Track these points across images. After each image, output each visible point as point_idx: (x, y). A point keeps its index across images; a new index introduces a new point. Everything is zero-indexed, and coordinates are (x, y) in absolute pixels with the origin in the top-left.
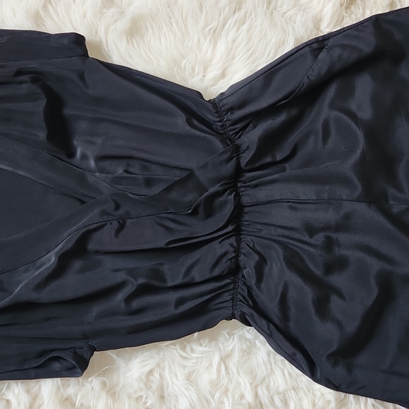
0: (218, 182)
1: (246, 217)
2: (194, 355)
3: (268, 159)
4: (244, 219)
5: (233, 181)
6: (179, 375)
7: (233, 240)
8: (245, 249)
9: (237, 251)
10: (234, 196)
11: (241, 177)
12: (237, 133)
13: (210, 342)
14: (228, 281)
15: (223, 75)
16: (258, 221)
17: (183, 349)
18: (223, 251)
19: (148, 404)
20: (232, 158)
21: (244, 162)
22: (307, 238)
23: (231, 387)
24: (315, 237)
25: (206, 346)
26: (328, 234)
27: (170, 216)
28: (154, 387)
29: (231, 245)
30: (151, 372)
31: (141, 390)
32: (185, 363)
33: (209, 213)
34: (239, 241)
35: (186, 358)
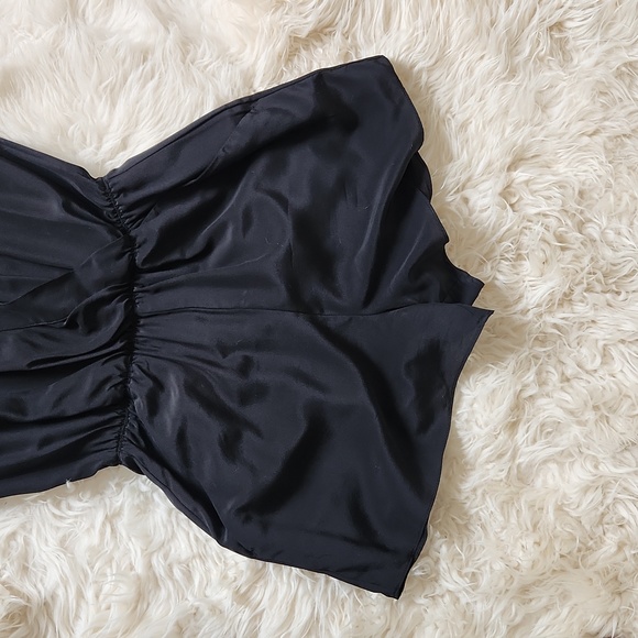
0: (105, 286)
1: (142, 332)
2: (70, 513)
3: (176, 256)
4: (138, 334)
5: (127, 284)
6: (50, 539)
7: (120, 362)
8: (137, 372)
9: (126, 375)
10: (126, 304)
11: (139, 278)
12: (134, 221)
13: (93, 496)
14: (114, 414)
15: (124, 145)
17: (57, 505)
18: (105, 375)
20: (123, 254)
21: (139, 258)
22: (218, 358)
23: (117, 555)
24: (230, 356)
25: (86, 502)
26: (248, 353)
27: (44, 330)
28: (14, 554)
29: (118, 368)
30: (13, 535)
32: (59, 524)
33: (92, 327)
34: (128, 363)
35: (61, 517)
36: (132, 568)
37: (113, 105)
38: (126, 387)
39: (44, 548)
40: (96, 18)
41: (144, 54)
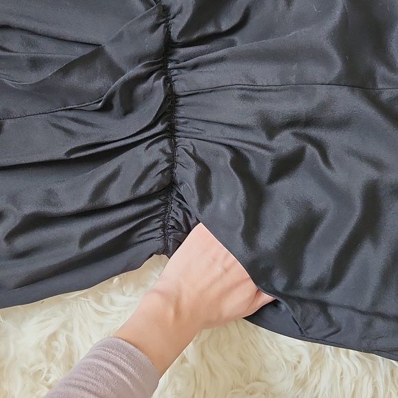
0: (140, 62)
1: (182, 112)
2: (114, 309)
3: (211, 29)
4: (178, 115)
5: (161, 61)
7: (165, 143)
8: (183, 158)
9: (172, 160)
10: (164, 81)
11: (171, 54)
13: (136, 289)
14: (156, 202)
16: (199, 117)
17: (99, 301)
18: (151, 160)
19: (51, 381)
20: (158, 25)
21: (175, 32)
22: (263, 139)
24: (278, 137)
25: (130, 296)
28: (59, 356)
29: (163, 151)
30: (53, 336)
31: (40, 362)
32: (102, 320)
33: (129, 108)
34: (174, 146)
35: (103, 313)
38: (172, 173)
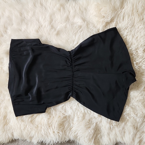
36: (82, 112)
37: (76, 36)
39: (68, 108)
40: (72, 20)
41: (80, 27)
